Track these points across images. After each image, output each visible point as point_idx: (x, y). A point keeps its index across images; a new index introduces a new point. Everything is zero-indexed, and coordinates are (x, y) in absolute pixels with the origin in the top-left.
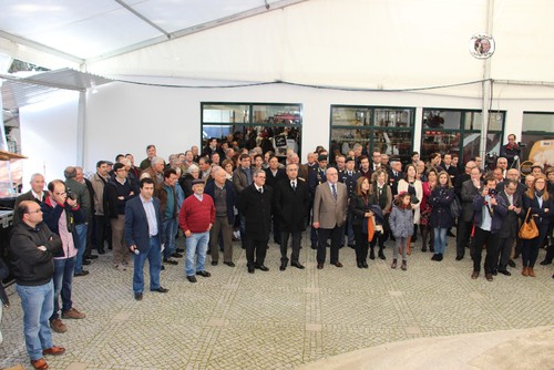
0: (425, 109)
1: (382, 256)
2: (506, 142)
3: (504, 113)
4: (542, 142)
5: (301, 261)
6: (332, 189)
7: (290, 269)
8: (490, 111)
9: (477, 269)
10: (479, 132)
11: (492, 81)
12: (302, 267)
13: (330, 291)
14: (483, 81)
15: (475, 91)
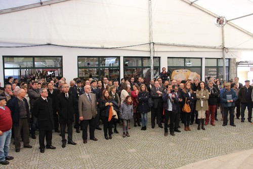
0: (124, 57)
1: (116, 132)
2: (161, 71)
3: (159, 58)
4: (176, 71)
5: (74, 140)
6: (88, 97)
7: (68, 146)
8: (154, 57)
9: (166, 131)
10: (150, 67)
11: (154, 43)
12: (75, 144)
13: (96, 155)
14: (150, 44)
15: (147, 48)
